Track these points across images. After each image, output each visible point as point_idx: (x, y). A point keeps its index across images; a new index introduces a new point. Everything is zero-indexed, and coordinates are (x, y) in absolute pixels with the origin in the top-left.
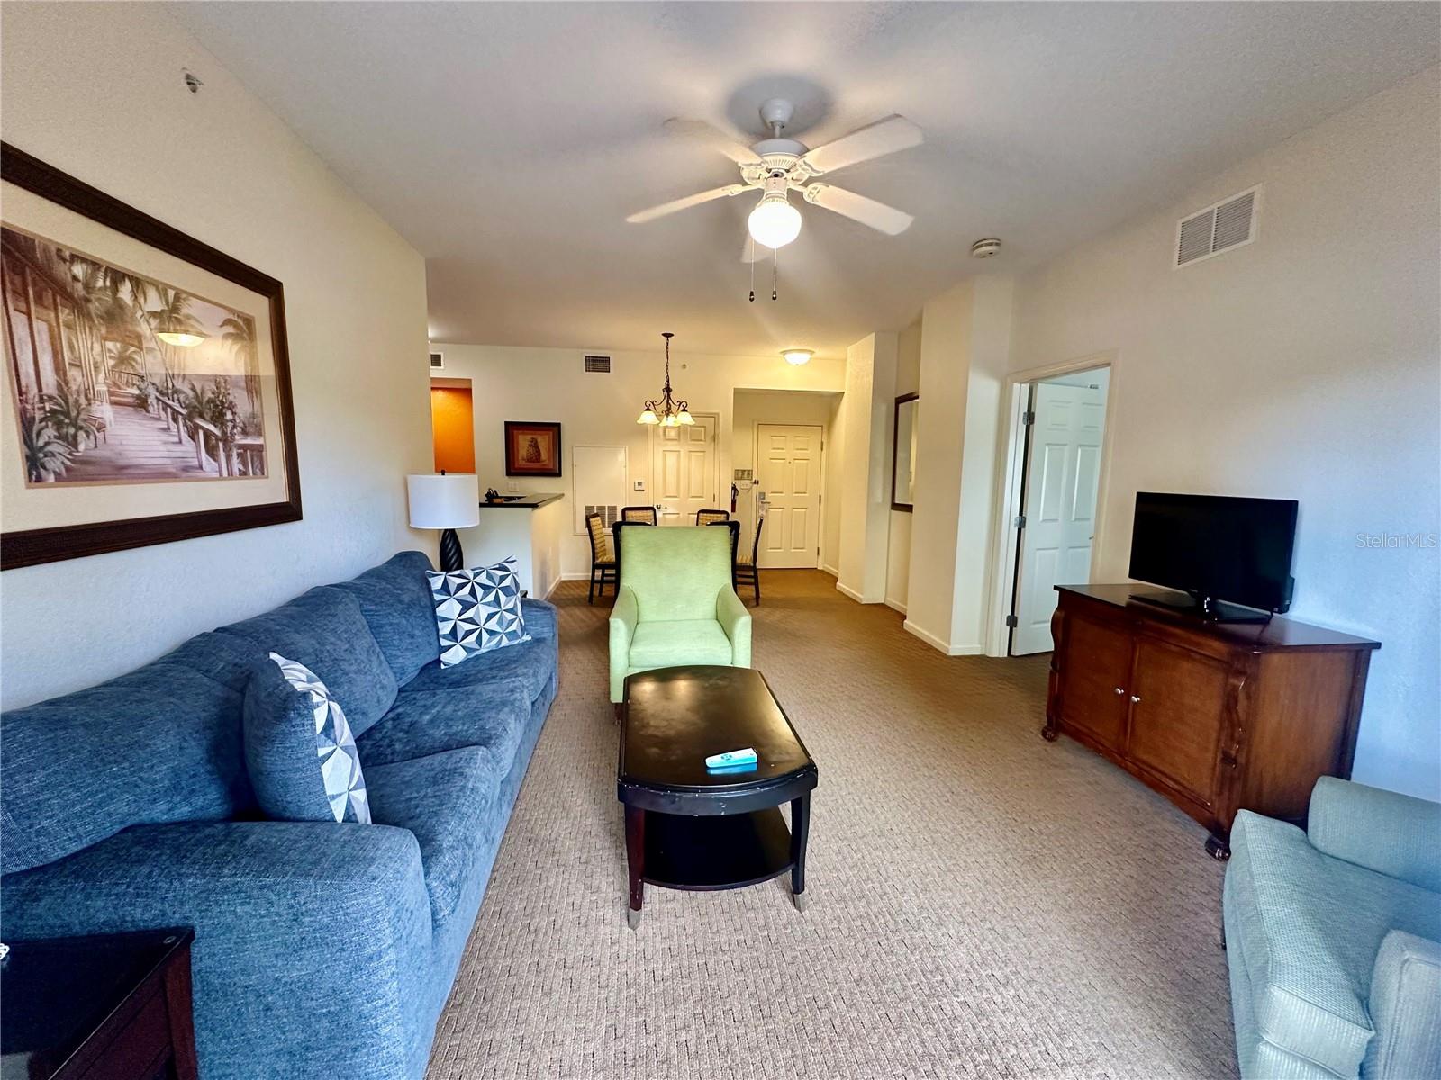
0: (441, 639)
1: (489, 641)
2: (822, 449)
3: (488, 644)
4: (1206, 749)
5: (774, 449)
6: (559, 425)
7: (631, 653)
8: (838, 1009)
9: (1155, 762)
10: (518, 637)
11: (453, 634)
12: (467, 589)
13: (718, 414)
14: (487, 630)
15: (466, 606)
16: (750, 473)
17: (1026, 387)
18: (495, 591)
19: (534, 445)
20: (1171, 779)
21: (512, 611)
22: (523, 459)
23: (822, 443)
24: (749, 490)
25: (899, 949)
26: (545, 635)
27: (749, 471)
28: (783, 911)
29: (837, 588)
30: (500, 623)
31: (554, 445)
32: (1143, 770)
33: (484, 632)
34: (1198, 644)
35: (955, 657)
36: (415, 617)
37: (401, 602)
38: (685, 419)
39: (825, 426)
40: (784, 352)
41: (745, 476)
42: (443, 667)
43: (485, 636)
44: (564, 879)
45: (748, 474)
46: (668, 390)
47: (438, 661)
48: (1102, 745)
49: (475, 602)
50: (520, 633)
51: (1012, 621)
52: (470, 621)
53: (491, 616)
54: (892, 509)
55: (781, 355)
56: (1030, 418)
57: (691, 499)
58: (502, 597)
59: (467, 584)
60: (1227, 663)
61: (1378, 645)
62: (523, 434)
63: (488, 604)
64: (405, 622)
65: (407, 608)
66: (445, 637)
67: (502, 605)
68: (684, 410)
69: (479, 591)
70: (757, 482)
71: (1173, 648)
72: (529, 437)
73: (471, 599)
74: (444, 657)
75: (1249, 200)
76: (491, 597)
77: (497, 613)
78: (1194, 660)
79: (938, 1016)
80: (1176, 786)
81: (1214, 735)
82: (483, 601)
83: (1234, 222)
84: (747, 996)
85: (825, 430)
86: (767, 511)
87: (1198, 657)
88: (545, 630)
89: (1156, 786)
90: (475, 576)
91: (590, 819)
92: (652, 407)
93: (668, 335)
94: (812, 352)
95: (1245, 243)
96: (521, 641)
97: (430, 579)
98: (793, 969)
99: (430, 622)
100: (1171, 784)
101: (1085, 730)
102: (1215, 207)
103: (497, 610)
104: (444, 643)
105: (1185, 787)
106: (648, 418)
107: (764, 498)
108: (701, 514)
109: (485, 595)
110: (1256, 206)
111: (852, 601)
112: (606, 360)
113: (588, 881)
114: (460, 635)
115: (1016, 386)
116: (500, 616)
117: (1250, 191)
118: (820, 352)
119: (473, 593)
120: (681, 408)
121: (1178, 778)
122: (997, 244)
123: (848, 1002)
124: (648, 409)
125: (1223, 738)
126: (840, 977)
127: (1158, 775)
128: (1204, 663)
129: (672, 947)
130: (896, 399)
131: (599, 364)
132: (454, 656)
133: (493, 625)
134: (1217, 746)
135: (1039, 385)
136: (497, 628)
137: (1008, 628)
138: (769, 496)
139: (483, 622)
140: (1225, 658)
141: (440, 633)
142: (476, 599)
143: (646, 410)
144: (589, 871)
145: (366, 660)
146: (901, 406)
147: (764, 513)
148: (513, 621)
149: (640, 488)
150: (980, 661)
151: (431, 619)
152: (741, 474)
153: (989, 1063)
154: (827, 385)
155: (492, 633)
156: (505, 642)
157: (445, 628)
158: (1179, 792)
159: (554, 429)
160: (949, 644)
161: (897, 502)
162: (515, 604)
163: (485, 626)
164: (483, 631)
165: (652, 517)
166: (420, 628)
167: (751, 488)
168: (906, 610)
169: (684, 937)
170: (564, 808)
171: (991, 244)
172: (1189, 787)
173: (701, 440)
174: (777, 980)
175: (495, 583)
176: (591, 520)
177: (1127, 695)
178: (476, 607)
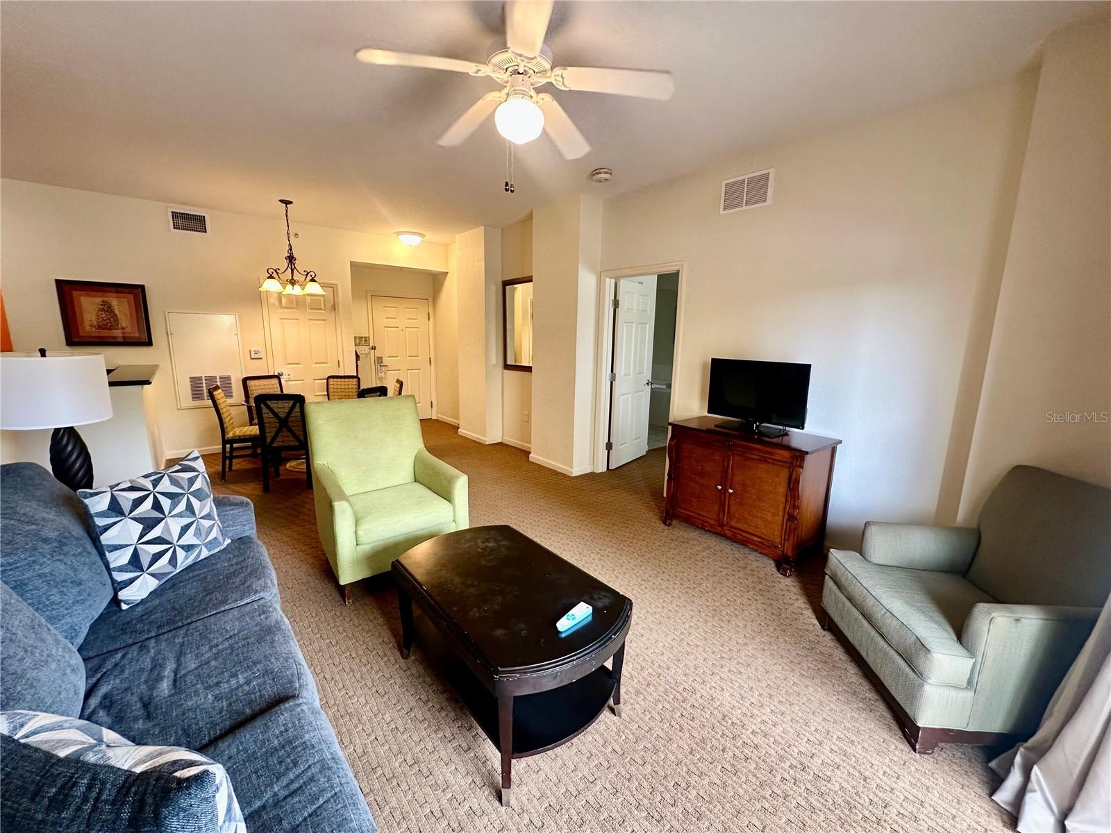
0: (114, 574)
1: (186, 558)
2: (429, 319)
3: (184, 560)
4: (778, 515)
5: (387, 318)
6: (142, 287)
7: (359, 533)
8: (696, 782)
9: (744, 527)
10: (220, 544)
11: (135, 562)
12: (148, 503)
13: (336, 285)
14: (182, 547)
15: (149, 524)
16: (367, 339)
17: (613, 281)
18: (185, 498)
19: (107, 308)
20: (756, 536)
21: (208, 517)
22: (92, 326)
23: (429, 314)
24: (367, 355)
25: (697, 713)
26: (248, 533)
27: (365, 337)
28: (609, 723)
29: (459, 433)
30: (198, 533)
31: (137, 309)
32: (737, 533)
33: (179, 550)
34: (771, 453)
35: (577, 477)
36: (74, 555)
37: (46, 540)
38: (314, 288)
39: (430, 300)
40: (399, 233)
41: (363, 342)
42: (124, 607)
43: (181, 554)
44: (405, 793)
45: (366, 341)
46: (291, 259)
47: (115, 601)
48: (708, 523)
49: (161, 516)
50: (221, 539)
51: (609, 446)
52: (158, 541)
53: (185, 529)
54: (505, 369)
55: (396, 236)
56: (616, 304)
57: (314, 365)
58: (196, 503)
59: (146, 497)
60: (790, 463)
61: (840, 442)
62: (87, 295)
63: (180, 515)
64: (62, 567)
65: (60, 547)
66: (121, 569)
67: (197, 514)
68: (313, 280)
69: (166, 503)
70: (374, 348)
71: (754, 457)
72: (98, 300)
73: (157, 515)
74: (123, 595)
75: (767, 176)
76: (182, 506)
77: (192, 523)
78: (769, 463)
79: (749, 750)
80: (759, 540)
81: (782, 506)
82: (172, 514)
83: (757, 189)
84: (636, 812)
85: (430, 303)
86: (385, 373)
87: (771, 461)
88: (247, 527)
89: (744, 543)
90: (155, 486)
91: (388, 715)
92: (275, 275)
93: (287, 203)
94: (422, 235)
95: (764, 204)
96: (223, 548)
97: (86, 501)
98: (649, 769)
99: (95, 556)
100: (756, 539)
101: (695, 515)
102: (746, 177)
103: (192, 520)
104: (120, 577)
105: (762, 538)
106: (272, 286)
107: (382, 362)
108: (331, 380)
109: (174, 506)
110: (771, 182)
111: (477, 445)
112: (201, 220)
113: (431, 780)
114: (145, 561)
115: (608, 279)
116: (197, 525)
117: (766, 172)
118: (430, 236)
119: (157, 506)
120: (309, 278)
121: (759, 534)
122: (611, 174)
123: (697, 773)
124: (271, 277)
125: (788, 507)
126: (680, 756)
127: (746, 535)
128: (775, 464)
129: (552, 804)
130: (503, 282)
131: (190, 222)
132: (140, 589)
133: (189, 538)
134: (784, 512)
135: (621, 280)
136: (195, 541)
137: (607, 451)
138: (386, 361)
139: (175, 538)
140: (789, 460)
141: (112, 566)
142: (164, 514)
143: (268, 278)
144: (425, 770)
145: (38, 643)
146: (508, 288)
147: (383, 375)
148: (211, 527)
149: (256, 356)
150: (591, 476)
151: (94, 552)
152: (361, 340)
153: (791, 766)
154: (432, 264)
155: (188, 548)
156: (205, 553)
157: (119, 559)
158: (761, 543)
159: (137, 293)
160: (572, 468)
161: (508, 363)
162: (211, 507)
163: (179, 543)
164: (177, 547)
165: (278, 385)
166: (86, 568)
167: (369, 352)
168: (530, 448)
169: (555, 788)
170: (350, 715)
171: (606, 173)
172: (767, 538)
173: (321, 309)
174: (645, 784)
175: (182, 488)
176: (215, 393)
177: (725, 489)
178: (163, 523)
